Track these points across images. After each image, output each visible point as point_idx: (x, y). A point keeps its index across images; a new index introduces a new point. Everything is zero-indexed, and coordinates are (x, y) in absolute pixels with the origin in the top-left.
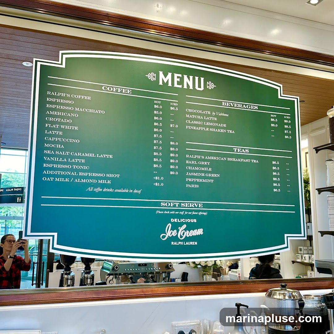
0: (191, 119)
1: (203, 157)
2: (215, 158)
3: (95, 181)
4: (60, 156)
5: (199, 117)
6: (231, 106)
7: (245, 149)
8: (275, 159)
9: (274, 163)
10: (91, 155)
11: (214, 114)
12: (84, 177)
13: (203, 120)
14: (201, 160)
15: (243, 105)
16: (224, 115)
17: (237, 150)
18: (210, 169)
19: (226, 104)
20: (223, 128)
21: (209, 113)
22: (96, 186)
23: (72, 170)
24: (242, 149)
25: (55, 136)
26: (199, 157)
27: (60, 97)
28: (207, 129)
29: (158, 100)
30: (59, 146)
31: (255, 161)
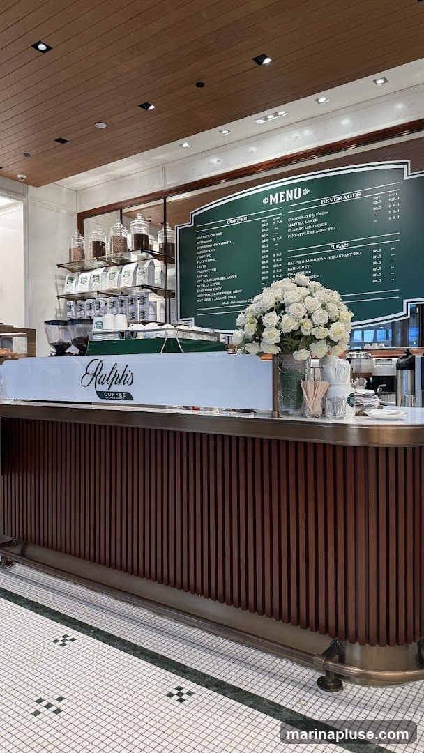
0: (294, 227)
1: (303, 262)
2: (315, 260)
3: (226, 298)
4: (205, 283)
5: (300, 223)
6: (330, 202)
7: (344, 244)
8: (377, 247)
9: (375, 251)
10: (224, 278)
11: (313, 215)
12: (219, 296)
13: (305, 225)
14: (301, 264)
15: (343, 196)
16: (323, 213)
17: (336, 246)
18: (310, 272)
19: (325, 201)
20: (323, 227)
21: (310, 216)
22: (226, 301)
23: (213, 292)
24: (341, 244)
25: (203, 269)
26: (299, 262)
27: (205, 239)
28: (308, 233)
29: (264, 219)
30: (205, 276)
31: (357, 253)
